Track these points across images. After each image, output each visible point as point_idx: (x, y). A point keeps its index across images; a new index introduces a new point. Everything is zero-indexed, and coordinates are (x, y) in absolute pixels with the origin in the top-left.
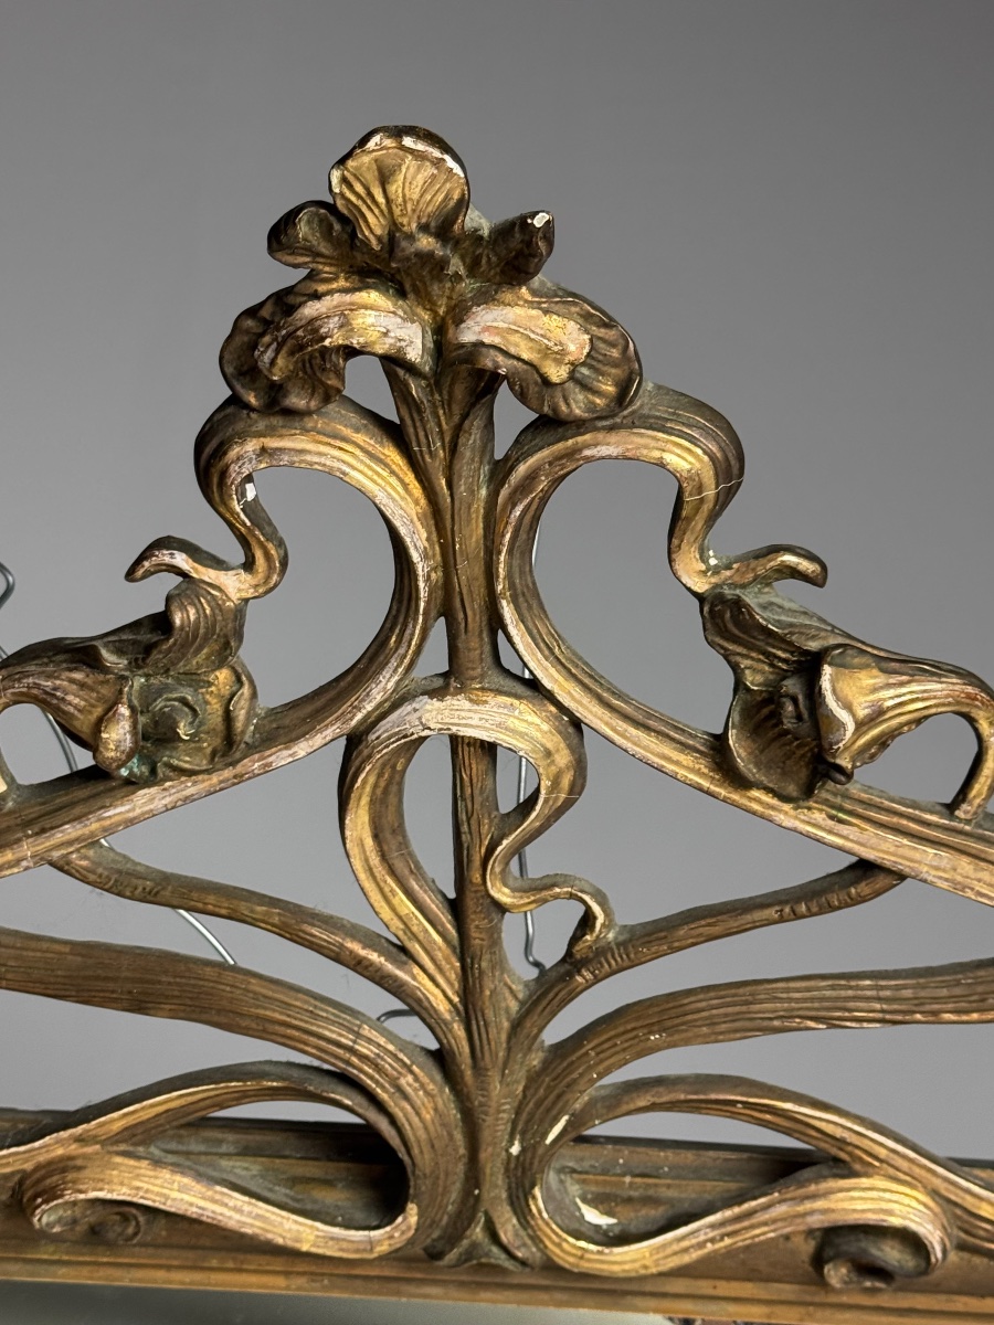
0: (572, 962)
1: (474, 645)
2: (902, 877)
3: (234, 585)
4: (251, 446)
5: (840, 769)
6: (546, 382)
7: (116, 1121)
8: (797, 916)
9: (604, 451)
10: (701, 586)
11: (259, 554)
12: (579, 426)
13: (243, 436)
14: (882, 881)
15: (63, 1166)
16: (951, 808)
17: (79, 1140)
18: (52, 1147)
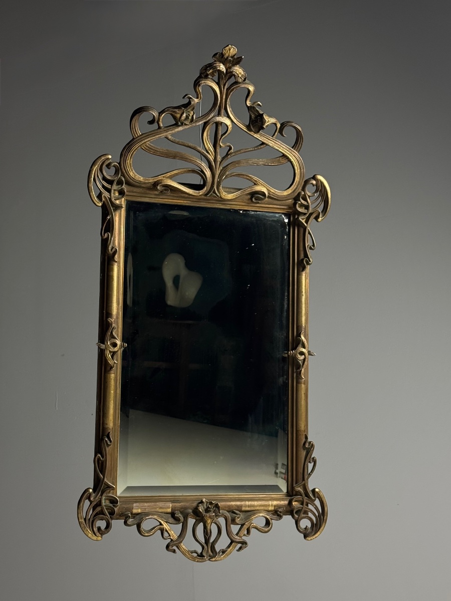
0: (227, 155)
1: (223, 111)
2: (267, 145)
3: (196, 100)
4: (203, 82)
5: (264, 128)
6: (238, 76)
7: (169, 174)
8: (255, 150)
9: (243, 86)
10: (249, 105)
11: (199, 96)
12: (240, 83)
13: (202, 81)
14: (265, 145)
15: (161, 180)
16: (272, 136)
17: (163, 177)
18: (160, 178)
